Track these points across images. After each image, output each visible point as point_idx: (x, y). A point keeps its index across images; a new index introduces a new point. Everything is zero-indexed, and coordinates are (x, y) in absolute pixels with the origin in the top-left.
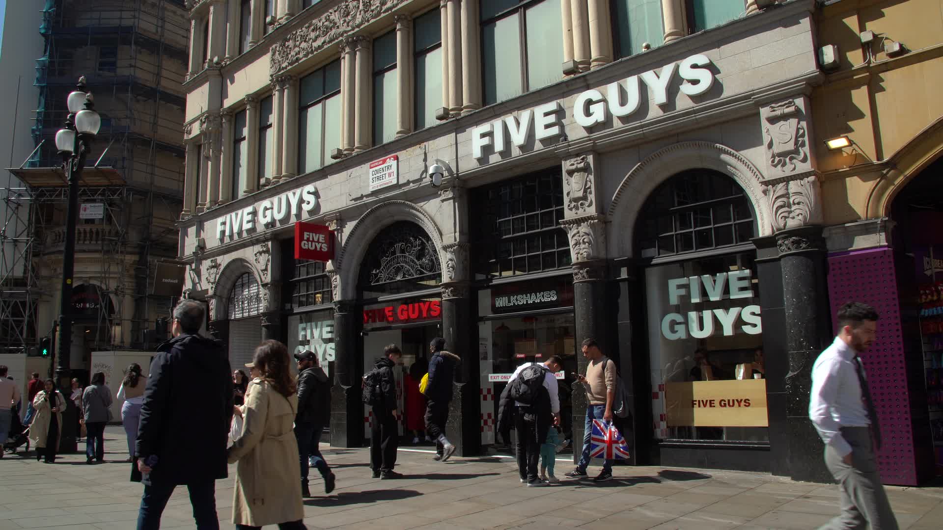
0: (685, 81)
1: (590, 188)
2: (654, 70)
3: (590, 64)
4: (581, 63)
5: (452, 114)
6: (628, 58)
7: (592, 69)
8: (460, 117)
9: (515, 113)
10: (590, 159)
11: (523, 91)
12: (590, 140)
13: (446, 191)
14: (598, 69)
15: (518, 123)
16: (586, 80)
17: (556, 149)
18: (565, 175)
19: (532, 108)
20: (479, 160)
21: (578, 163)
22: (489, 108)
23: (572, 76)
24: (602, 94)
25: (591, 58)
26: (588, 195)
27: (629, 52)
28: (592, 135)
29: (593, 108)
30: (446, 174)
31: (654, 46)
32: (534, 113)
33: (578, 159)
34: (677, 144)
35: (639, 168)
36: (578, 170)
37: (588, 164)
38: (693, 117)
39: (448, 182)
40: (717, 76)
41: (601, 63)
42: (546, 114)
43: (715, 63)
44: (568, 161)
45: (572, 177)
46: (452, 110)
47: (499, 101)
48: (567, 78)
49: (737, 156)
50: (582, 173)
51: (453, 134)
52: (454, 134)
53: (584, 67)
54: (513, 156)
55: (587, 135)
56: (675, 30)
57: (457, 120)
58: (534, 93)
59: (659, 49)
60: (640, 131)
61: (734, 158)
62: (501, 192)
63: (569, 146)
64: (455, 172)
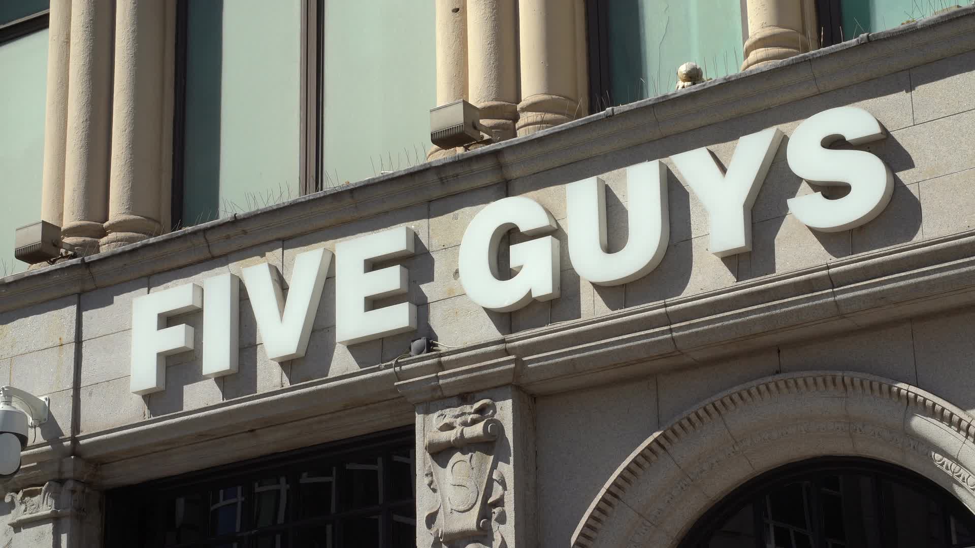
0: (804, 185)
1: (500, 502)
2: (712, 147)
3: (516, 118)
4: (488, 112)
5: (72, 247)
6: (634, 105)
7: (522, 135)
8: (94, 257)
9: (274, 256)
10: (505, 411)
11: (305, 189)
12: (507, 352)
13: (32, 494)
14: (541, 133)
15: (282, 287)
16: (500, 167)
17: (398, 376)
18: (422, 460)
19: (329, 244)
20: (149, 397)
21: (465, 424)
22: (194, 233)
23: (460, 150)
24: (549, 213)
25: (518, 99)
26: (494, 524)
27: (638, 90)
28: (513, 336)
29: (518, 253)
30: (35, 436)
31: (713, 75)
32: (333, 256)
33: (468, 408)
34: (777, 377)
35: (655, 447)
36: (465, 445)
37: (498, 427)
38: (826, 297)
39: (41, 465)
40: (901, 175)
41: (549, 116)
42: (373, 265)
43: (896, 135)
44: (436, 415)
45: (444, 466)
46: (72, 231)
47: (225, 213)
48: (443, 156)
49: (964, 424)
50: (477, 455)
51: (71, 311)
52: (73, 309)
53: (492, 128)
54: (261, 390)
55: (496, 335)
56: (778, 30)
57: (88, 265)
58: (337, 196)
59: (728, 84)
60: (663, 333)
61: (953, 430)
62: (216, 501)
63: (441, 366)
64: (67, 431)
